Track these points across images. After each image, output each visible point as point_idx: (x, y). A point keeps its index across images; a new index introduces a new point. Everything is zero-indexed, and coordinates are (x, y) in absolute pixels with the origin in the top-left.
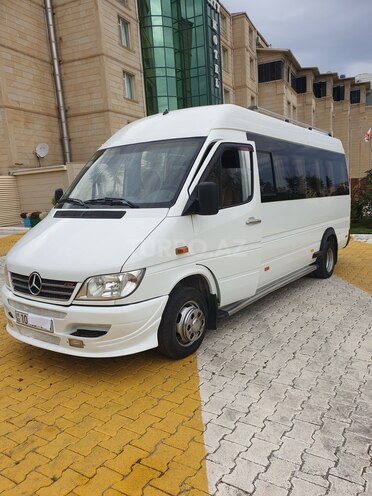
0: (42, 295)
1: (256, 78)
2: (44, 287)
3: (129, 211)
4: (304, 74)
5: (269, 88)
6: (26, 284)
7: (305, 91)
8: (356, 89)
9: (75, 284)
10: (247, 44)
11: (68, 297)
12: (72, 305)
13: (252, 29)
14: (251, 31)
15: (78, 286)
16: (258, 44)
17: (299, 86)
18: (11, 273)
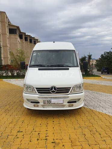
0: (57, 93)
1: (9, 32)
2: (57, 90)
3: (69, 68)
4: (22, 34)
5: (13, 36)
6: (49, 90)
7: (22, 39)
8: (35, 40)
9: (70, 88)
10: (6, 21)
11: (68, 92)
12: (69, 94)
13: (7, 17)
14: (6, 18)
15: (71, 88)
16: (9, 22)
17: (21, 37)
18: (36, 88)
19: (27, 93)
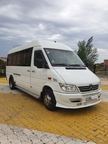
6: (88, 88)
18: (78, 87)
19: (68, 92)
